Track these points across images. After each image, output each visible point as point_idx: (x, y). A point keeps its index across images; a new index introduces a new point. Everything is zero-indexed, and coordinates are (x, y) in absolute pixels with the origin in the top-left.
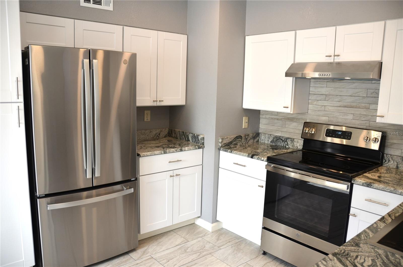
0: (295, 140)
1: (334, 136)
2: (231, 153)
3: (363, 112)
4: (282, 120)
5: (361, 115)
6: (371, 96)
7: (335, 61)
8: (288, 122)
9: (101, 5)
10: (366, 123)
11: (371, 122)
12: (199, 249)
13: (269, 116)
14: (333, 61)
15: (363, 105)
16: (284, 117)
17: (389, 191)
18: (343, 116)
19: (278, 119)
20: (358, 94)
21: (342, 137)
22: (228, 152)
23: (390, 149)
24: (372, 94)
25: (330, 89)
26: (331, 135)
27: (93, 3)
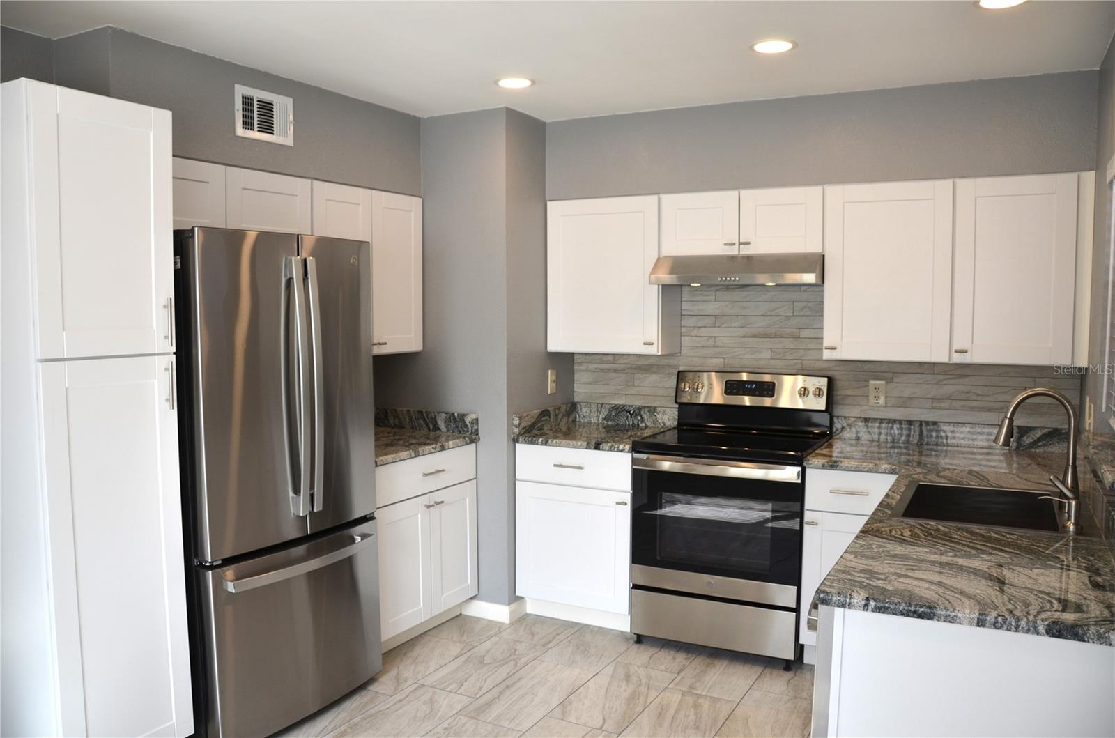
0: (659, 409)
1: (741, 392)
2: (546, 445)
3: (788, 343)
4: (626, 371)
5: (787, 350)
6: (801, 314)
7: (741, 253)
8: (639, 375)
9: (273, 134)
10: (796, 364)
11: (805, 362)
12: (508, 655)
13: (595, 366)
14: (737, 253)
15: (788, 331)
16: (628, 366)
17: (866, 470)
18: (751, 354)
19: (615, 371)
20: (778, 311)
21: (757, 393)
22: (537, 444)
23: (841, 406)
24: (802, 309)
25: (723, 303)
26: (734, 391)
27: (258, 131)
